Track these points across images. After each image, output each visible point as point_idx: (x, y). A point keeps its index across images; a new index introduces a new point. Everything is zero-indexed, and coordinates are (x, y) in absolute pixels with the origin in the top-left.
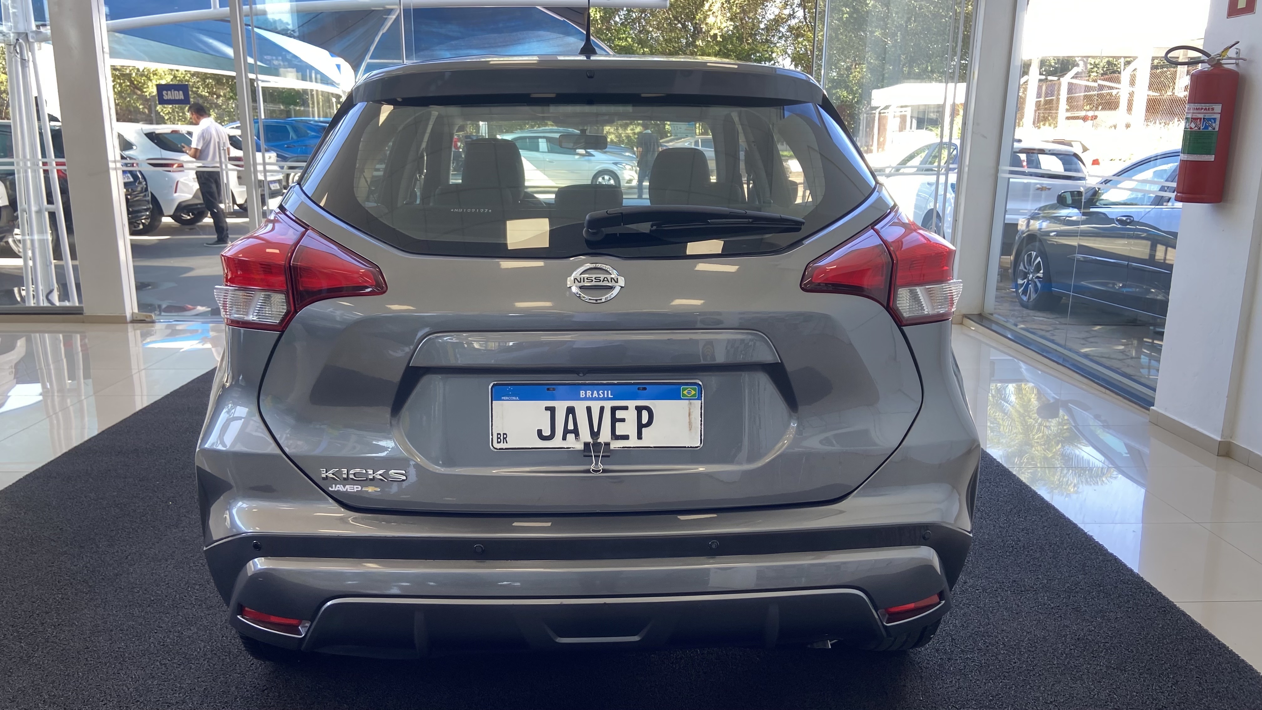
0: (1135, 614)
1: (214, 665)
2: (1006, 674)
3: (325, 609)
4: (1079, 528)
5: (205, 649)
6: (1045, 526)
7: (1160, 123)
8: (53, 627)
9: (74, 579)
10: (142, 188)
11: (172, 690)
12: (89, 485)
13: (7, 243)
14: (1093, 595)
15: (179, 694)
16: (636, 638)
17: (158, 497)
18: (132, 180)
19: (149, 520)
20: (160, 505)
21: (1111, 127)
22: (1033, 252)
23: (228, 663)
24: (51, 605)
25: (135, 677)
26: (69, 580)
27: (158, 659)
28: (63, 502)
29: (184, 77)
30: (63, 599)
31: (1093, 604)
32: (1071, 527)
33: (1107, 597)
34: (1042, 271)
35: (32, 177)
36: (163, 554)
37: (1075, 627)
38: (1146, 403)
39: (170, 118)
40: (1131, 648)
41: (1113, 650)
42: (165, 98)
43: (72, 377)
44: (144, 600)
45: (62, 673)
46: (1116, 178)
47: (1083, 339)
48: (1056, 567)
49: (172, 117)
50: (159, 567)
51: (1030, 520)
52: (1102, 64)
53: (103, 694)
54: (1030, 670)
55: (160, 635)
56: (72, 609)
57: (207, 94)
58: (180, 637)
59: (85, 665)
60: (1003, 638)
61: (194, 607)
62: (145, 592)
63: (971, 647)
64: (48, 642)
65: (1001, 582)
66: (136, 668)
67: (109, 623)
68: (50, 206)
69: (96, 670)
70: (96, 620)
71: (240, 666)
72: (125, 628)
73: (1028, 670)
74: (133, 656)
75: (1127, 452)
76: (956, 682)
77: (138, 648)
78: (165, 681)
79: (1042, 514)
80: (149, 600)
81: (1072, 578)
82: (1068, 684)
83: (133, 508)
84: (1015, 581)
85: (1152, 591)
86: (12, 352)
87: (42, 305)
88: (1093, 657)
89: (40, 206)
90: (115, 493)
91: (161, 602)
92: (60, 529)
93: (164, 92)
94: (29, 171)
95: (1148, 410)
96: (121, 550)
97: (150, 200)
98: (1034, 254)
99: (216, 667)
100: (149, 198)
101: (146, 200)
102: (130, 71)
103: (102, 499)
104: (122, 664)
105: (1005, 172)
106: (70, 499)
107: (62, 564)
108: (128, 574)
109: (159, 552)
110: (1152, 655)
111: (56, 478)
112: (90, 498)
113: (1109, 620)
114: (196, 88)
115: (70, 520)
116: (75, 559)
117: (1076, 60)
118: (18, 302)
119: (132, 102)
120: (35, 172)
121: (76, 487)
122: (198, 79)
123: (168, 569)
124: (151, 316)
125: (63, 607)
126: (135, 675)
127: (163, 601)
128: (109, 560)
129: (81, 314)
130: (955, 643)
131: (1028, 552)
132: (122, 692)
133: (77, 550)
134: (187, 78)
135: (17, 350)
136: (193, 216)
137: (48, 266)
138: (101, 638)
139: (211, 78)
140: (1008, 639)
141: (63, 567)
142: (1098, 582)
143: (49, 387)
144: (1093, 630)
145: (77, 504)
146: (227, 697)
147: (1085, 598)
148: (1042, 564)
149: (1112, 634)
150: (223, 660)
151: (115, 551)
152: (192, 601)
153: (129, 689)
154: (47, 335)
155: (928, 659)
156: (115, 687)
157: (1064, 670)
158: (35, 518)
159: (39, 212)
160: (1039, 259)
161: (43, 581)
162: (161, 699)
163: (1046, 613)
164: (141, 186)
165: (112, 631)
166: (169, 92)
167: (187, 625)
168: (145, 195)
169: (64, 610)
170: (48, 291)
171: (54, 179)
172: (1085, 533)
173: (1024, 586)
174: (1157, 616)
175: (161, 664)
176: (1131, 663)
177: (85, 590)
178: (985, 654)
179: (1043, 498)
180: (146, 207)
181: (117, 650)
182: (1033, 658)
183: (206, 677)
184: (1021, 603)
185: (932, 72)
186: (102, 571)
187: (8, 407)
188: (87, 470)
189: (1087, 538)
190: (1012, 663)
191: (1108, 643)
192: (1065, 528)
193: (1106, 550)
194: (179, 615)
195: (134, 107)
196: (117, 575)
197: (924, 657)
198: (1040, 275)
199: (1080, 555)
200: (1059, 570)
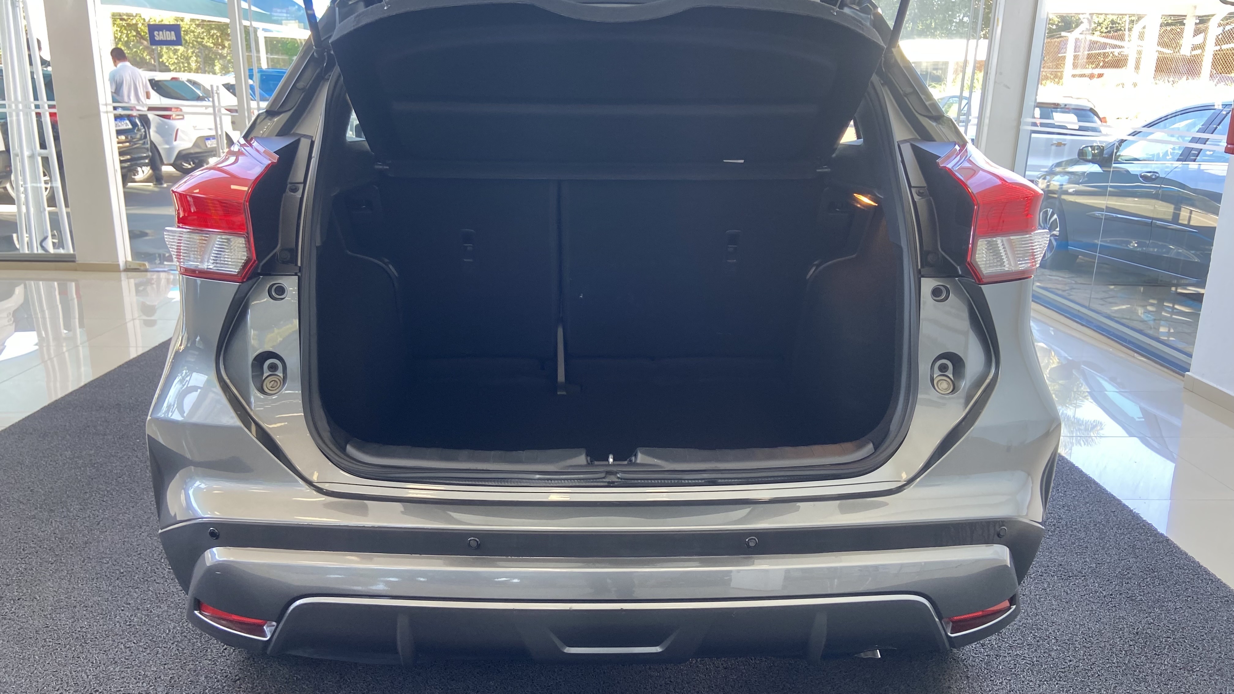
0: (1196, 605)
1: (183, 649)
2: (1062, 675)
3: (294, 609)
4: (1124, 505)
5: (175, 631)
6: (1087, 503)
7: (1168, 81)
8: (12, 602)
9: (40, 547)
10: (141, 135)
11: (135, 679)
12: (65, 442)
13: (5, 188)
14: (1147, 582)
15: (142, 683)
16: (657, 649)
17: (137, 457)
18: (130, 126)
19: (126, 481)
20: (138, 465)
21: (1118, 85)
22: (1049, 209)
23: (199, 647)
24: (13, 576)
25: (96, 662)
26: (34, 547)
27: (123, 641)
28: (37, 460)
29: (189, 28)
30: (26, 569)
31: (1149, 593)
32: (1115, 504)
33: (1163, 584)
34: (1058, 229)
35: (24, 120)
36: (138, 520)
37: (1132, 619)
38: (1181, 369)
39: (176, 68)
40: (1196, 644)
41: (1176, 646)
42: (157, 38)
43: (68, 327)
44: (113, 573)
45: (17, 656)
46: (1145, 129)
47: (1102, 299)
48: (1103, 549)
49: (178, 68)
50: (132, 534)
51: (1070, 495)
52: (1105, 23)
53: (60, 682)
54: (1088, 670)
55: (127, 614)
56: (35, 581)
57: (212, 45)
58: (148, 615)
59: (43, 646)
60: (1054, 631)
61: (166, 581)
62: (115, 563)
63: (1021, 642)
64: (5, 619)
65: (1046, 565)
66: (98, 651)
67: (73, 599)
68: (43, 151)
69: (55, 653)
70: (59, 594)
71: (212, 651)
72: (90, 604)
73: (1085, 670)
74: (96, 638)
75: (1142, 416)
76: (1006, 683)
77: (103, 628)
78: (128, 668)
79: (1082, 488)
80: (118, 572)
81: (1123, 562)
82: (1131, 687)
83: (110, 468)
84: (1061, 565)
85: (1211, 578)
86: (10, 299)
87: (35, 252)
88: (1156, 654)
89: (32, 150)
90: (93, 452)
91: (131, 575)
92: (31, 491)
93: (156, 33)
94: (21, 113)
95: (1183, 376)
96: (93, 515)
97: (149, 148)
98: (1050, 211)
99: (185, 651)
100: (148, 146)
101: (145, 148)
102: (137, 21)
103: (78, 457)
104: (83, 646)
105: (1027, 124)
106: (44, 457)
107: (28, 530)
108: (98, 542)
109: (133, 517)
110: (1220, 653)
111: (31, 434)
112: (66, 457)
113: (1168, 611)
114: (202, 38)
115: (42, 480)
116: (44, 525)
117: (1080, 19)
118: (17, 249)
119: (139, 52)
120: (27, 115)
121: (52, 445)
122: (203, 30)
123: (141, 536)
124: (144, 265)
125: (26, 578)
126: (96, 660)
127: (133, 574)
128: (79, 525)
129: (74, 261)
130: (1002, 637)
131: (1072, 531)
132: (81, 679)
133: (46, 514)
134: (192, 28)
135: (14, 297)
136: (194, 165)
137: (41, 212)
138: (63, 615)
139: (215, 28)
140: (1060, 632)
141: (29, 533)
142: (1151, 567)
143: (44, 336)
144: (1152, 623)
145: (51, 463)
146: (195, 687)
147: (1139, 585)
148: (1089, 546)
149: (1173, 627)
150: (193, 643)
151: (86, 515)
152: (164, 574)
153: (88, 676)
154: (41, 283)
155: (974, 655)
156: (74, 673)
157: (1125, 669)
158: (6, 477)
159: (32, 157)
160: (1055, 216)
161: (6, 549)
162: (122, 689)
163: (1098, 602)
164: (140, 133)
165: (75, 607)
166: (161, 33)
167: (157, 601)
168: (144, 142)
169: (27, 582)
170: (42, 238)
171: (46, 123)
172: (1131, 511)
173: (1072, 570)
174: (1220, 607)
175: (126, 648)
176: (1199, 662)
177: (50, 560)
178: (1036, 650)
179: (1082, 471)
180: (145, 155)
181: (79, 629)
182: (1090, 655)
183: (173, 663)
184: (1070, 590)
185: (935, 29)
186: (71, 538)
187: (6, 355)
188: (65, 426)
189: (1134, 516)
190: (1067, 661)
191: (1170, 638)
192: (1108, 505)
193: (1156, 530)
194: (150, 590)
195: (141, 58)
196: (86, 543)
197: (968, 652)
198: (1056, 232)
199: (1128, 535)
200: (1108, 553)
